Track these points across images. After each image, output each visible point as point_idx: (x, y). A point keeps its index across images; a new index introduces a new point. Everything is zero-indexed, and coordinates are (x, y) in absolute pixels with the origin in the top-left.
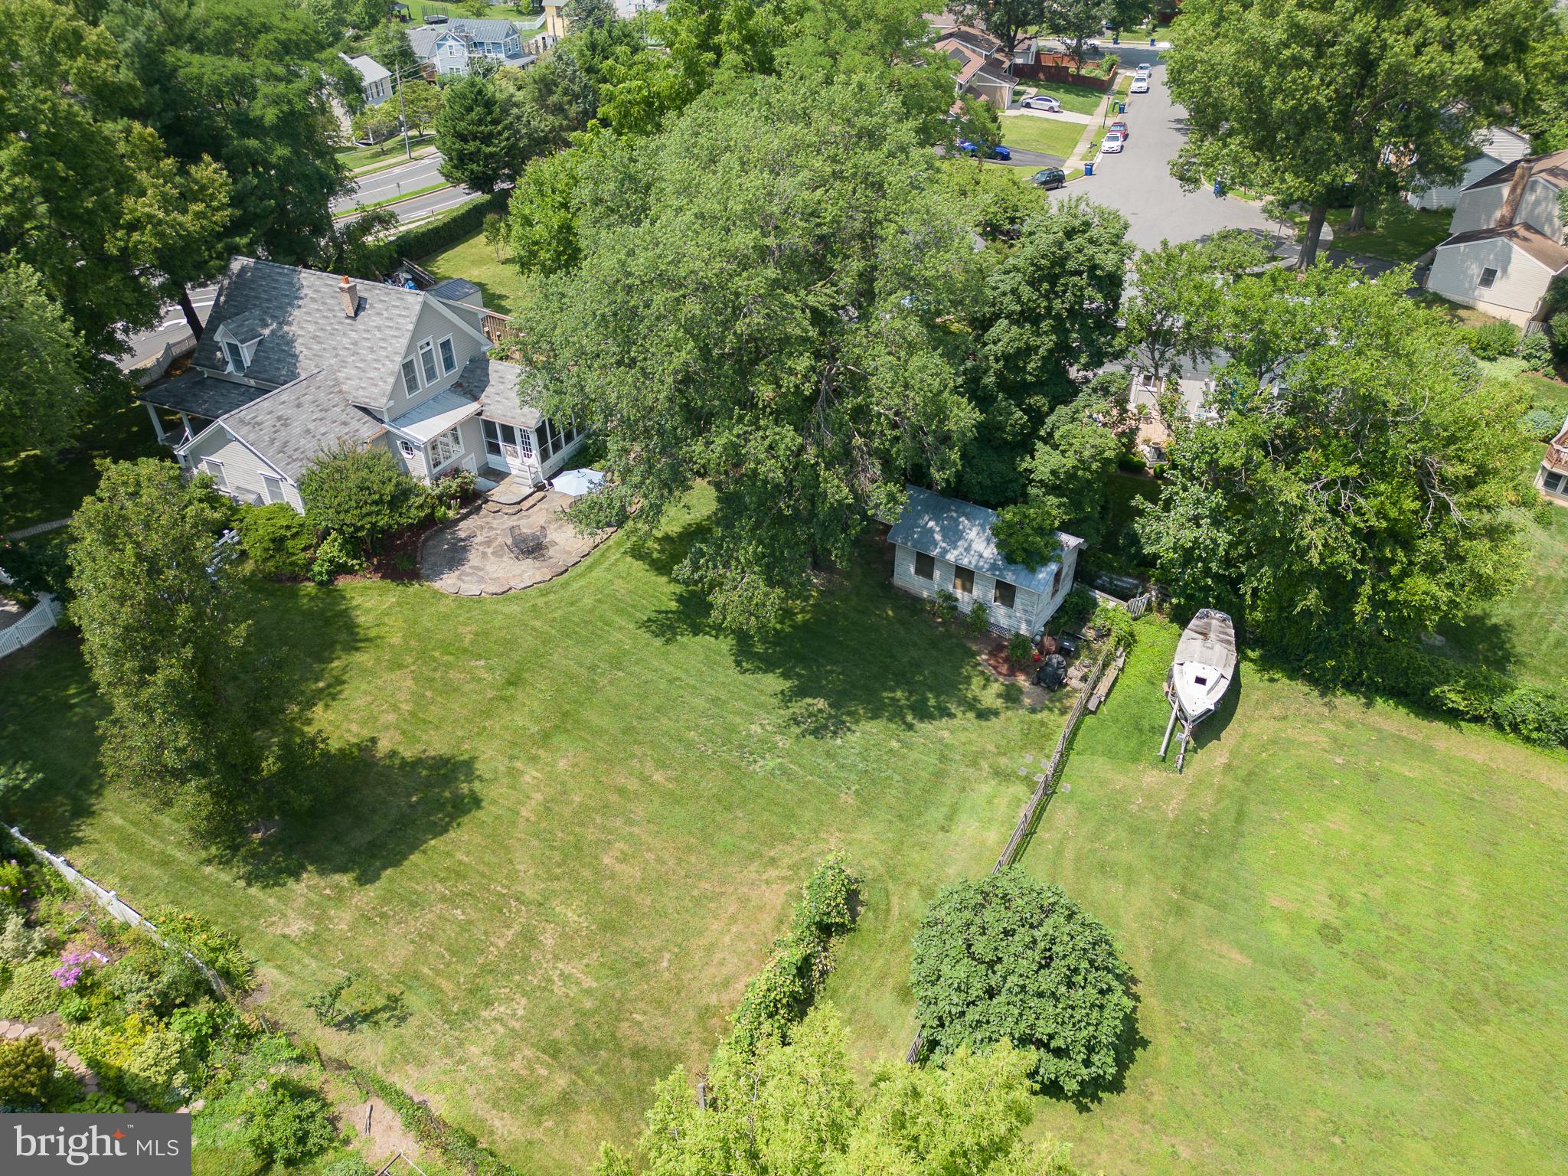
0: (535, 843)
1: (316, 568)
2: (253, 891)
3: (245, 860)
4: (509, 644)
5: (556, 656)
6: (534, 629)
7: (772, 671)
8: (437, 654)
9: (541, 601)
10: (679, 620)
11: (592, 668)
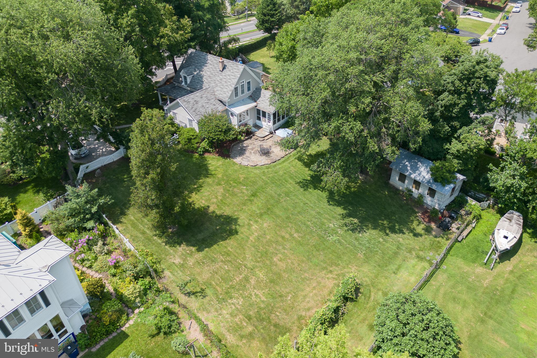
0: (253, 249)
1: (199, 150)
2: (167, 247)
3: (166, 237)
4: (254, 183)
5: (268, 189)
6: (262, 179)
7: (340, 206)
8: (231, 182)
9: (266, 170)
10: (310, 183)
11: (279, 195)
